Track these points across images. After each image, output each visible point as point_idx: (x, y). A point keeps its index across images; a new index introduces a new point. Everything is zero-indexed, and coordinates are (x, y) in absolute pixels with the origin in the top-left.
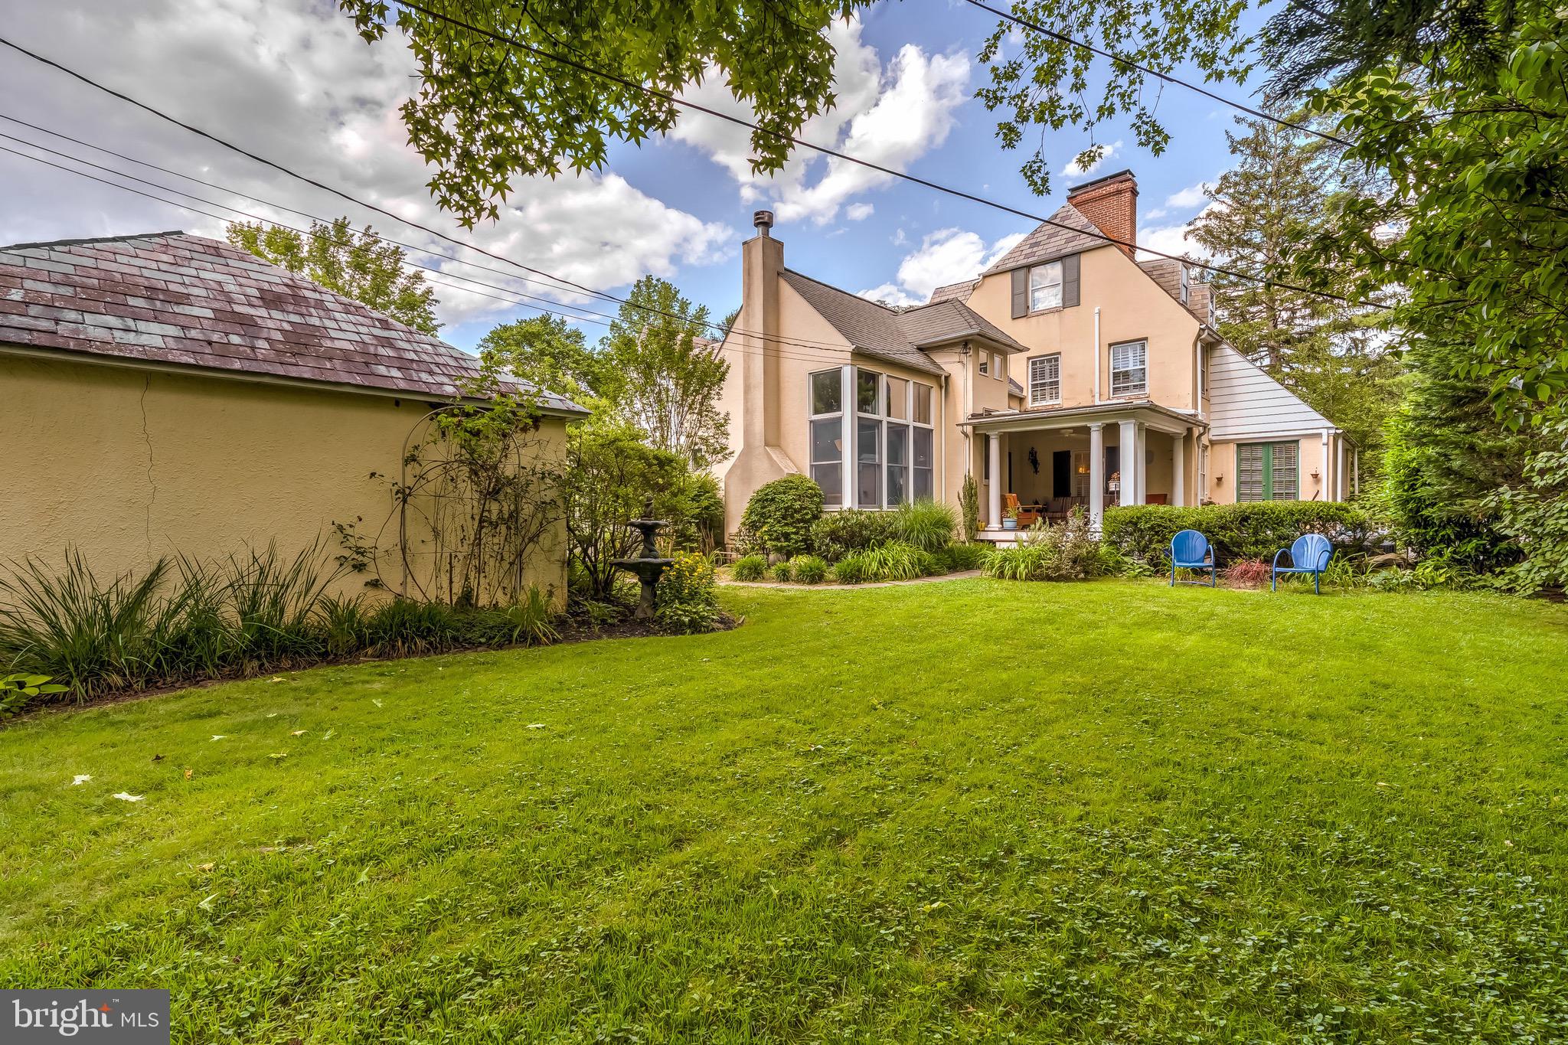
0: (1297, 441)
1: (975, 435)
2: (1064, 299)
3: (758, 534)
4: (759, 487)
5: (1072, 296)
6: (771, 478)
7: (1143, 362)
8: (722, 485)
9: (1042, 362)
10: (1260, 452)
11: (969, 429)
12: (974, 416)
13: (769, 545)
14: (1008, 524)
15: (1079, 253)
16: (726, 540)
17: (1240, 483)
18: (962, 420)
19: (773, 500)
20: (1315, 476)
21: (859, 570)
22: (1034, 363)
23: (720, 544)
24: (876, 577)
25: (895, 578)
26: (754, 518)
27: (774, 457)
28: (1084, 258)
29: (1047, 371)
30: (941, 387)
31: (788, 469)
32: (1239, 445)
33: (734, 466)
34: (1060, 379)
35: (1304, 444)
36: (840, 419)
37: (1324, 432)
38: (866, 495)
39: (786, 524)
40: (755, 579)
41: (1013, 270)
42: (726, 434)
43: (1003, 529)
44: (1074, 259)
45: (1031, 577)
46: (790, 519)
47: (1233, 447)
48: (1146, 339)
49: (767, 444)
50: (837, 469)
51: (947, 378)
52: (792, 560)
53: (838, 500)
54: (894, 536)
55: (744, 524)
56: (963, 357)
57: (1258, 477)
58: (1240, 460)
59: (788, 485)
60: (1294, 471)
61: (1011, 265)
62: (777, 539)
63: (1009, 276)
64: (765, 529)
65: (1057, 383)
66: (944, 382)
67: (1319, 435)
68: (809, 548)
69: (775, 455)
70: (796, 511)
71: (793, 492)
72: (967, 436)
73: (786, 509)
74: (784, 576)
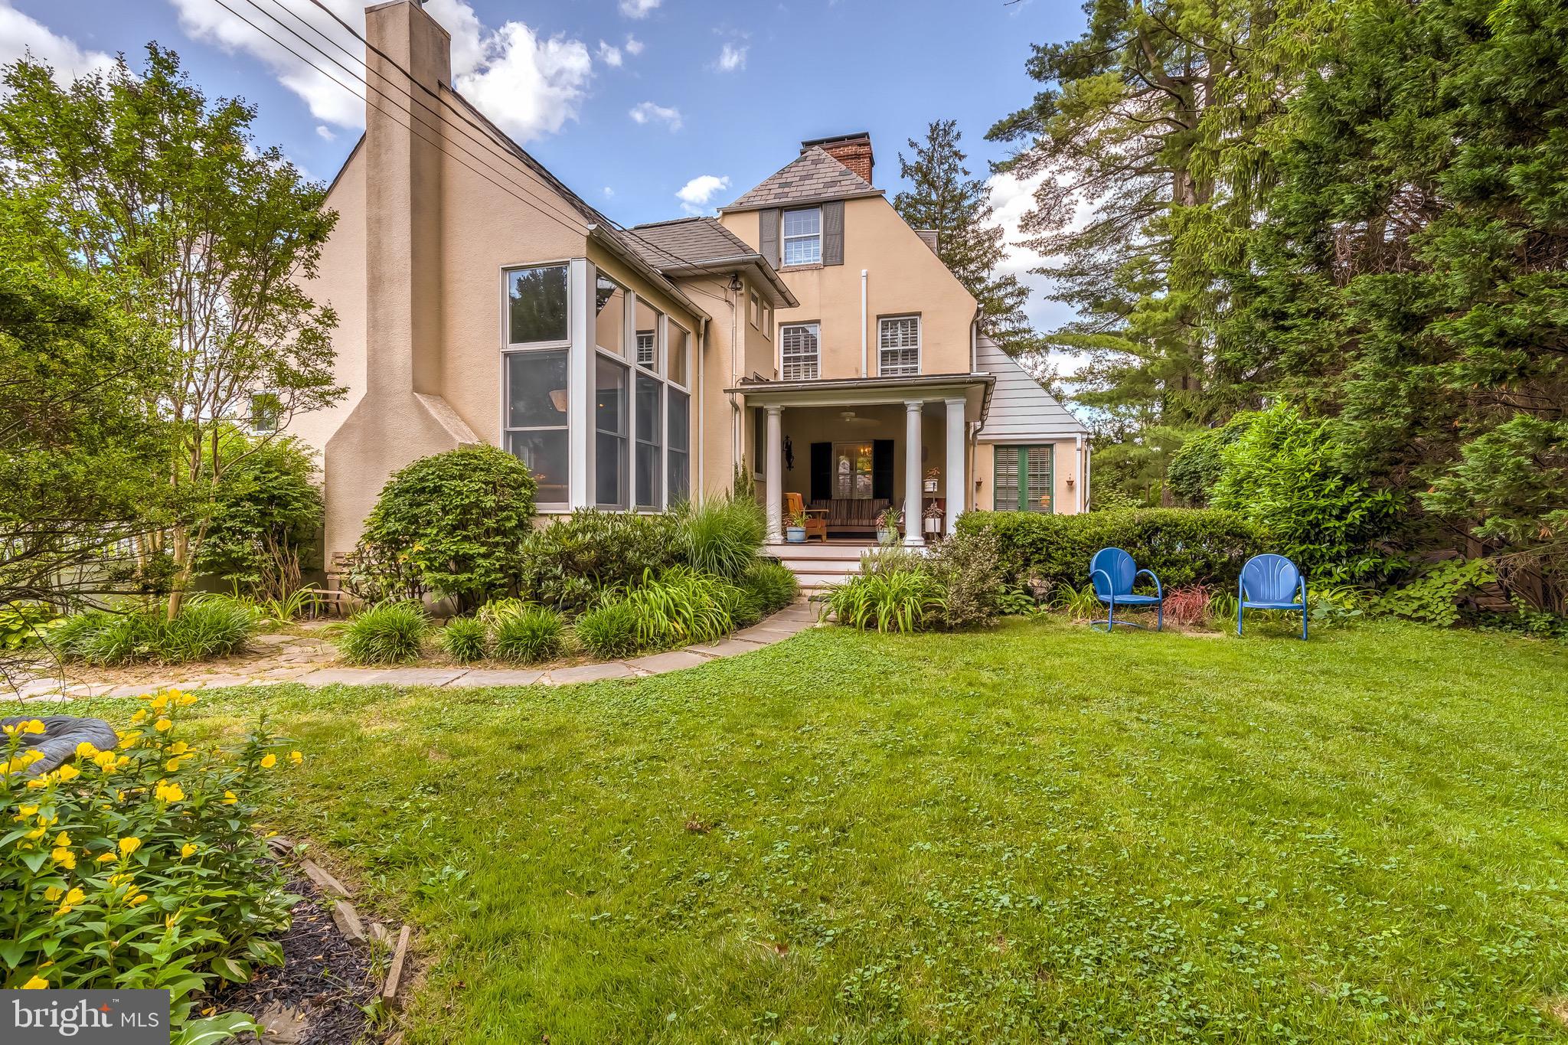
0: (1051, 446)
1: (747, 408)
2: (824, 255)
3: (402, 558)
4: (402, 466)
5: (834, 255)
6: (431, 451)
7: (915, 341)
8: (319, 461)
9: (796, 330)
10: (1015, 456)
11: (740, 399)
12: (745, 381)
13: (427, 579)
14: (795, 535)
15: (841, 201)
16: (329, 564)
17: (997, 488)
18: (731, 384)
19: (437, 490)
20: (1070, 483)
21: (632, 629)
22: (786, 331)
23: (314, 572)
24: (665, 642)
25: (698, 640)
26: (393, 525)
27: (433, 412)
28: (850, 209)
29: (802, 343)
30: (698, 336)
31: (462, 437)
32: (996, 447)
33: (346, 427)
34: (819, 353)
35: (1058, 449)
36: (564, 353)
37: (1079, 436)
38: (607, 489)
39: (466, 538)
40: (399, 657)
41: (762, 210)
42: (328, 355)
43: (786, 542)
44: (839, 206)
45: (919, 627)
46: (472, 530)
47: (991, 448)
48: (919, 314)
49: (417, 388)
50: (560, 441)
51: (707, 323)
52: (483, 611)
53: (562, 496)
54: (680, 558)
55: (370, 538)
56: (732, 297)
57: (1014, 483)
58: (997, 463)
59: (468, 462)
60: (1049, 477)
61: (759, 202)
62: (443, 567)
63: (756, 217)
64: (419, 547)
65: (815, 358)
66: (702, 327)
67: (1074, 440)
68: (511, 585)
69: (434, 410)
70: (487, 513)
71: (480, 475)
72: (736, 408)
73: (466, 510)
74: (472, 651)
